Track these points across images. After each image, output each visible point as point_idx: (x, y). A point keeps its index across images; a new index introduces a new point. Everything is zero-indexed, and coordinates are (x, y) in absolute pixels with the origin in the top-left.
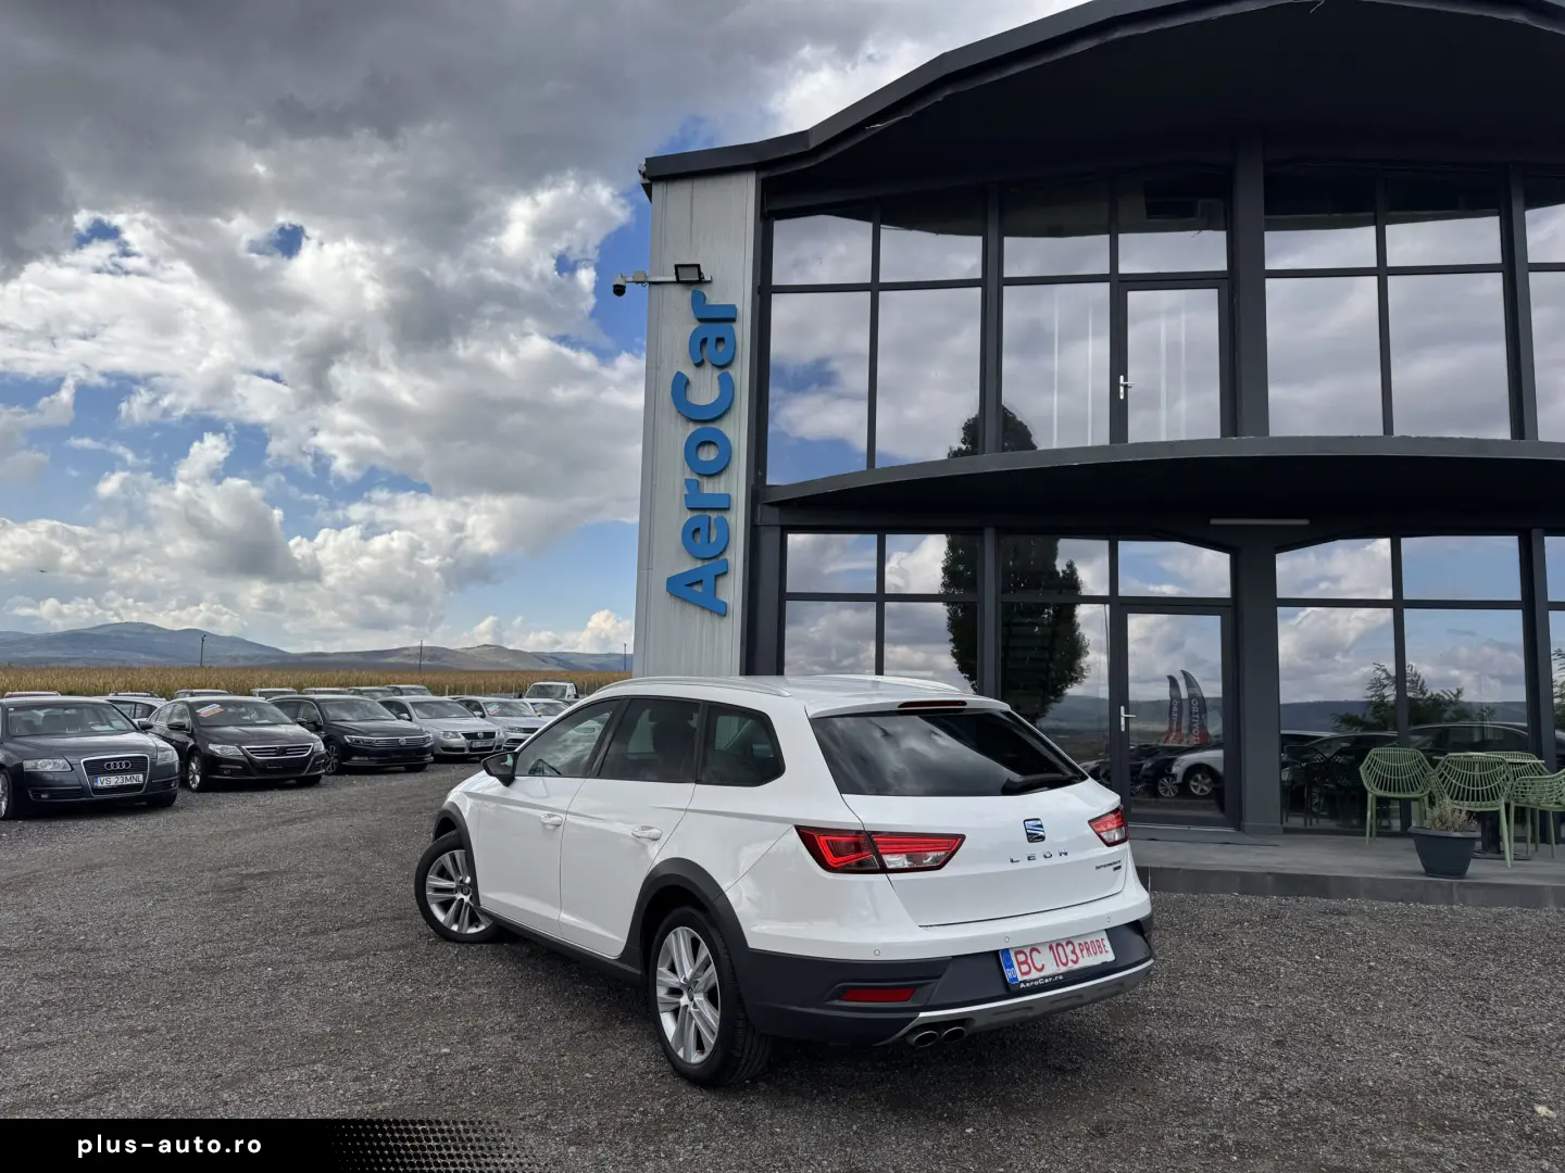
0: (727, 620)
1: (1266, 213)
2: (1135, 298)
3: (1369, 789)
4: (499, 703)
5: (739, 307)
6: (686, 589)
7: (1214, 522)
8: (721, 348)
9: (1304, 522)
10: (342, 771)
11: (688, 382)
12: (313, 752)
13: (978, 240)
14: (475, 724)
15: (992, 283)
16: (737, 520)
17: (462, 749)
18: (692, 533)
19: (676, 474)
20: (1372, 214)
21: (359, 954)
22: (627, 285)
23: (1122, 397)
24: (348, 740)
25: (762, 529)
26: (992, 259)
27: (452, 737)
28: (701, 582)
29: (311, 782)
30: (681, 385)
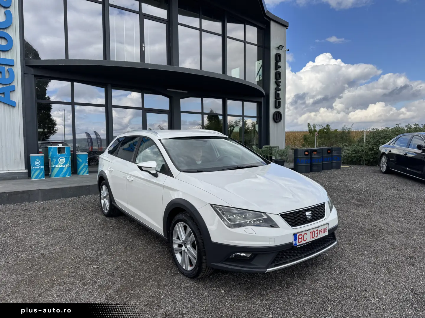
0: (16, 109)
1: (178, 7)
2: (146, 21)
7: (168, 89)
9: (187, 92)
15: (107, 5)
16: (18, 70)
20: (199, 15)
23: (143, 50)
25: (26, 75)
28: (4, 93)
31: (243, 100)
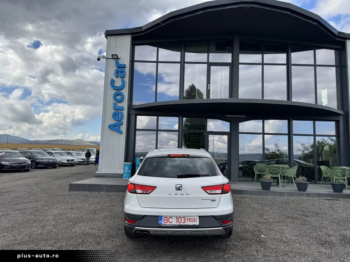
0: (122, 135)
1: (240, 51)
2: (212, 68)
3: (255, 172)
4: (76, 153)
5: (126, 65)
6: (112, 127)
7: (226, 116)
8: (122, 73)
9: (245, 116)
10: (36, 168)
11: (114, 81)
12: (27, 164)
13: (180, 53)
14: (70, 158)
15: (183, 63)
16: (125, 112)
17: (66, 163)
18: (115, 115)
19: (111, 102)
20: (261, 52)
21: (24, 209)
22: (101, 58)
23: (209, 89)
24: (38, 161)
25: (131, 114)
26: (183, 57)
27: (64, 161)
28: (116, 126)
29: (28, 171)
30: (113, 81)
31: (314, 120)
